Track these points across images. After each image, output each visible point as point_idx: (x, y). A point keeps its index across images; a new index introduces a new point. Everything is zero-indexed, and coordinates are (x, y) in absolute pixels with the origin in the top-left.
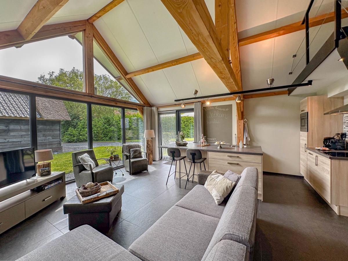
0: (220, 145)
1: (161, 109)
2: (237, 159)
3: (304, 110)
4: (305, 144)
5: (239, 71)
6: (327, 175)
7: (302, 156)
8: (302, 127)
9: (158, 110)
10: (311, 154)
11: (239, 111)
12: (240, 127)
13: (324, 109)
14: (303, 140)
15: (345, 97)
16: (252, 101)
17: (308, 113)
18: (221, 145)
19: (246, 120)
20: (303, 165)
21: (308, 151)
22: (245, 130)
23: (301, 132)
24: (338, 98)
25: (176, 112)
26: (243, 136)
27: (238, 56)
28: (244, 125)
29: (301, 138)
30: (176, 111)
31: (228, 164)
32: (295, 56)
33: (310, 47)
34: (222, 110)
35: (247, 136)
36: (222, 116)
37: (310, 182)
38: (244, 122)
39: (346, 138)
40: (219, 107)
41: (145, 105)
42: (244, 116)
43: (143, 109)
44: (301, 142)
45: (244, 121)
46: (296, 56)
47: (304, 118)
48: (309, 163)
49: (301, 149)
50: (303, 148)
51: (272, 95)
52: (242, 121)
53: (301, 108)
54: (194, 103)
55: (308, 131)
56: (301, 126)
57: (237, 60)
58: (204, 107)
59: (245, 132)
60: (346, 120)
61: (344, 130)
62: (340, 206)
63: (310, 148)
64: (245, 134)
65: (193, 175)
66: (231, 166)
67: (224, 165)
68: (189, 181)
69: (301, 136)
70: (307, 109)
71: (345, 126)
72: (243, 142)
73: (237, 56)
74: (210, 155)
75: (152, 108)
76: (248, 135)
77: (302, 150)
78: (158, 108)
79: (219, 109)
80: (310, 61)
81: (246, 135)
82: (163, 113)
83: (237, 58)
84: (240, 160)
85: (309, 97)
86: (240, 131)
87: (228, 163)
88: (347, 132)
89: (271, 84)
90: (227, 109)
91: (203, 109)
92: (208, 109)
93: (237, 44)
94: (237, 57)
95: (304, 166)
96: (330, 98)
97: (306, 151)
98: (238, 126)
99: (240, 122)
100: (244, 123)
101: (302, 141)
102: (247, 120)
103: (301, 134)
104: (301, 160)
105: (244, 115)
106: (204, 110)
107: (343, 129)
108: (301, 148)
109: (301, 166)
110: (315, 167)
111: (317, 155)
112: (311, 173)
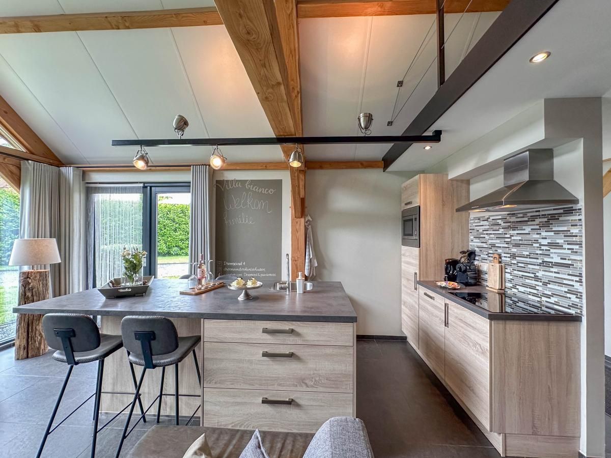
0: (246, 289)
1: (96, 177)
2: (291, 339)
3: (410, 203)
4: (416, 274)
5: (298, 92)
6: (477, 356)
7: (405, 297)
8: (406, 237)
9: (84, 179)
10: (431, 297)
11: (297, 196)
12: (298, 235)
13: (443, 201)
14: (408, 263)
15: (471, 181)
16: (322, 176)
17: (420, 207)
18: (248, 291)
19: (310, 218)
20: (409, 317)
21: (422, 290)
22: (308, 243)
23: (404, 248)
24: (462, 181)
25: (145, 187)
26: (304, 255)
27: (297, 46)
28: (306, 229)
29: (403, 260)
30: (142, 185)
31: (265, 358)
32: (400, 84)
33: (446, 45)
34: (260, 191)
35: (311, 257)
36: (259, 205)
37: (427, 355)
38: (307, 222)
39: (475, 259)
40: (254, 182)
41: (29, 156)
42: (306, 209)
43: (20, 168)
44: (403, 267)
45: (307, 220)
46: (402, 83)
47: (410, 217)
48: (422, 313)
49: (404, 282)
50: (408, 280)
51: (358, 167)
52: (302, 220)
53: (403, 197)
54: (190, 166)
55: (420, 247)
56: (405, 234)
57: (294, 58)
58: (217, 182)
59: (307, 247)
60: (474, 224)
61: (470, 244)
62: (505, 434)
63: (423, 281)
64: (307, 250)
65: (161, 396)
66: (271, 363)
67: (250, 362)
68: (145, 421)
69: (404, 255)
70: (418, 200)
71: (472, 237)
72: (303, 271)
73: (294, 46)
74: (211, 330)
75: (63, 169)
76: (314, 252)
77: (407, 285)
78: (84, 172)
79: (254, 189)
80: (446, 79)
81: (310, 254)
82: (102, 188)
83: (293, 53)
84: (298, 341)
85: (422, 175)
86: (298, 244)
87: (265, 355)
88: (476, 249)
89: (366, 128)
90: (272, 190)
91: (217, 185)
92: (228, 187)
93: (294, 7)
94: (293, 48)
95: (411, 319)
96: (452, 180)
97: (416, 289)
98: (294, 231)
99: (297, 223)
100: (305, 226)
101: (406, 265)
102: (312, 218)
103: (403, 252)
104: (404, 305)
105: (306, 207)
106: (218, 189)
107: (468, 242)
108: (403, 280)
109: (404, 316)
110: (441, 328)
111: (448, 301)
112: (429, 337)
